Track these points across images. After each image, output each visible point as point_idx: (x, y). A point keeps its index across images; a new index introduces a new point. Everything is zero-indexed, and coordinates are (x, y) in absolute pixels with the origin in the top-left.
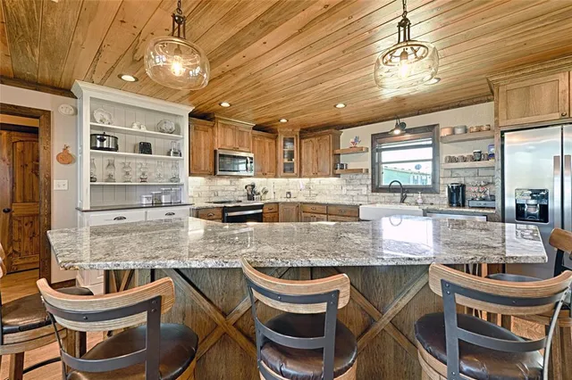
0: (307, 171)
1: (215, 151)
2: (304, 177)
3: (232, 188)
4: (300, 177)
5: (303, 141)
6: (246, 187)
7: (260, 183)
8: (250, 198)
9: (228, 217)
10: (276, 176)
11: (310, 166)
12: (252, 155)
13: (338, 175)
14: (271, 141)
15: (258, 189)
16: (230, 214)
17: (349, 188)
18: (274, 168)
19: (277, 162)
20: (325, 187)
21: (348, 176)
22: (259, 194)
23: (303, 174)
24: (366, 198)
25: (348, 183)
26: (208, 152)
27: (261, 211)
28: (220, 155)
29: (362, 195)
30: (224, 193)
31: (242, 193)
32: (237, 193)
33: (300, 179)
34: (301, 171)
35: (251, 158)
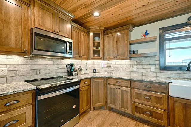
0: (109, 55)
1: (31, 29)
2: (107, 59)
3: (55, 67)
4: (104, 60)
5: (106, 36)
6: (67, 66)
7: (77, 63)
8: (70, 74)
9: (40, 100)
10: (88, 59)
11: (111, 52)
12: (71, 41)
13: (130, 58)
14: (84, 34)
15: (76, 67)
16: (43, 97)
17: (138, 67)
18: (87, 53)
19: (89, 50)
20: (119, 66)
21: (138, 59)
22: (76, 71)
23: (106, 57)
24: (154, 74)
25: (138, 63)
26: (20, 29)
27: (78, 87)
28: (36, 34)
29: (150, 72)
30: (45, 72)
31: (64, 71)
32: (59, 70)
33: (104, 61)
34: (104, 56)
35: (70, 43)
